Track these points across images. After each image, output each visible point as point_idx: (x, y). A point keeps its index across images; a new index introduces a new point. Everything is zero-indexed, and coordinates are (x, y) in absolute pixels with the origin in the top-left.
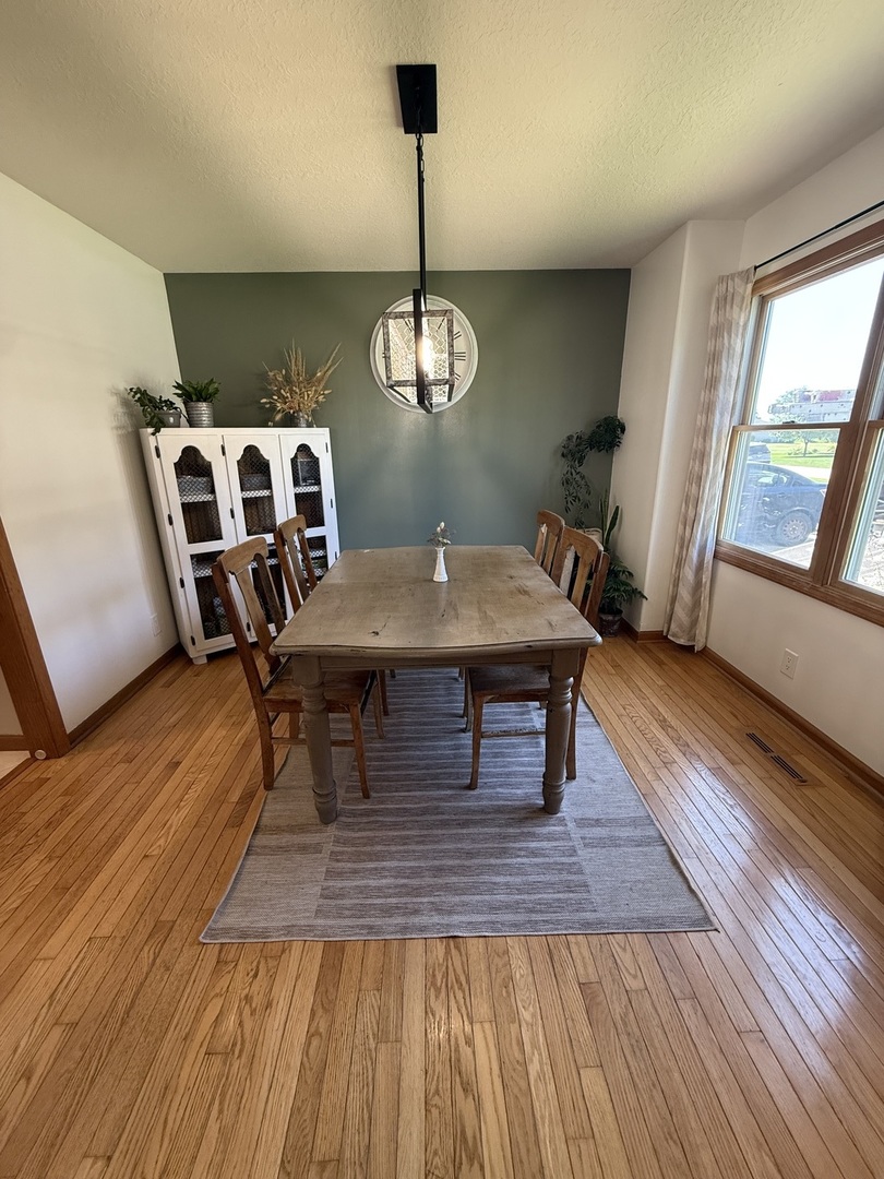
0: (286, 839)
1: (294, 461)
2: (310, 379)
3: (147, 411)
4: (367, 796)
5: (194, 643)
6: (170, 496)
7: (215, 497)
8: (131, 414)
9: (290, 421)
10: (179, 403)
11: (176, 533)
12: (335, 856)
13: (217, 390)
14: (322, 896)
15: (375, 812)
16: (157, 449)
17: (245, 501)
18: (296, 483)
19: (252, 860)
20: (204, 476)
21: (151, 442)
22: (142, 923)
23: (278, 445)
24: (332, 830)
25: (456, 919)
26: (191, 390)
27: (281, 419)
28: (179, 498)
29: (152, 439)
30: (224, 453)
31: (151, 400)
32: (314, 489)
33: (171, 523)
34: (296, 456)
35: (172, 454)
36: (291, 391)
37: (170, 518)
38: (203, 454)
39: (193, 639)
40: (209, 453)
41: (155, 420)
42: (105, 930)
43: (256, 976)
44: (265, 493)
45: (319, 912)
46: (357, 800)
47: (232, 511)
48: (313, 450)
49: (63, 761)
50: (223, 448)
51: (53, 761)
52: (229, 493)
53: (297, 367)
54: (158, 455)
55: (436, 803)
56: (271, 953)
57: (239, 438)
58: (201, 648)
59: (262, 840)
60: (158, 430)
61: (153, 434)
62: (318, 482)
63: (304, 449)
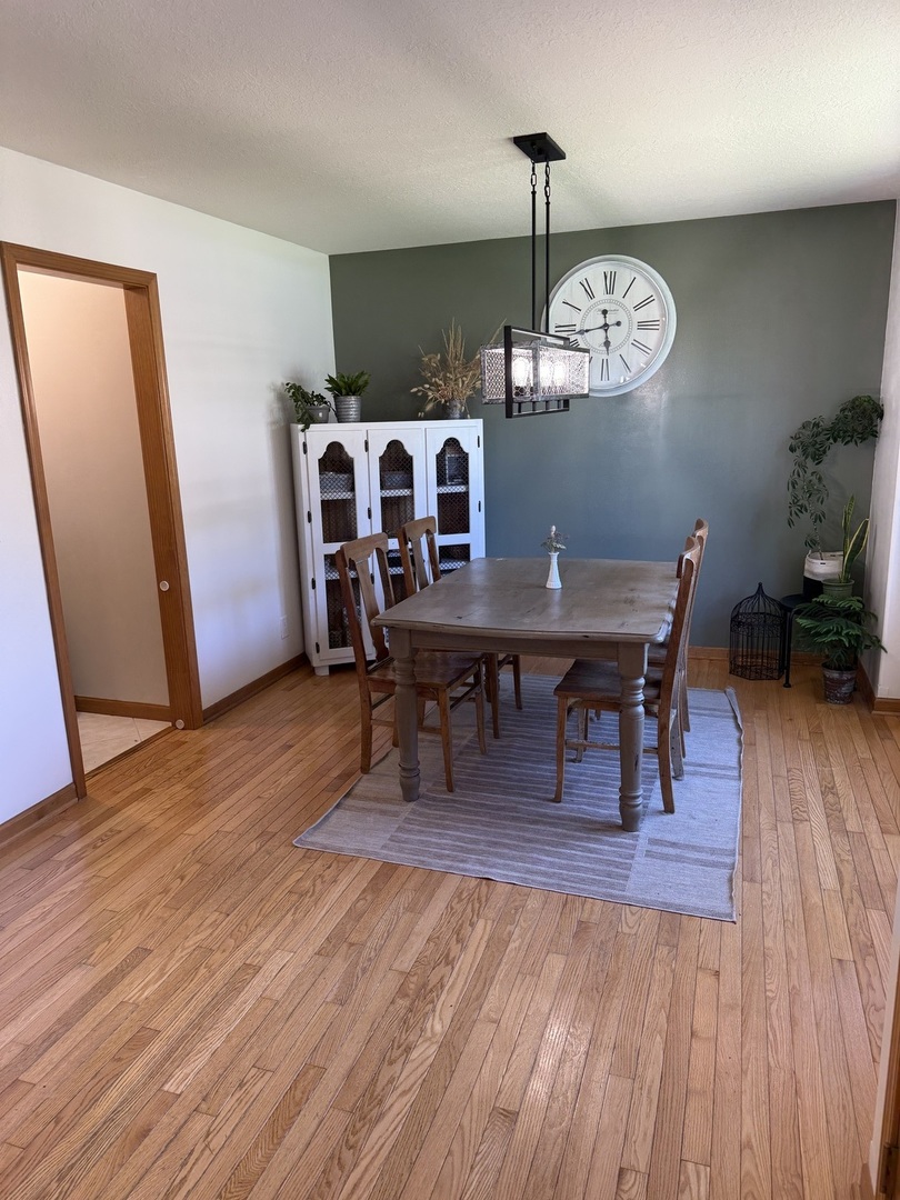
0: (369, 805)
1: (440, 458)
3: (300, 406)
4: (451, 790)
5: (318, 651)
6: (312, 493)
7: (354, 495)
8: (284, 409)
9: (442, 413)
10: (329, 396)
11: (313, 531)
12: (407, 821)
13: (366, 383)
14: (390, 839)
15: (455, 801)
16: (305, 445)
17: (384, 501)
18: (441, 481)
19: (338, 813)
20: (345, 473)
21: (301, 438)
22: (253, 830)
23: (423, 439)
24: (412, 805)
25: (494, 870)
26: (341, 384)
27: (433, 409)
28: (320, 494)
29: (301, 435)
30: (367, 449)
31: (304, 395)
32: (461, 489)
33: (310, 520)
34: (443, 451)
35: (318, 450)
36: (445, 379)
37: (309, 515)
38: (346, 450)
39: (317, 645)
40: (353, 449)
41: (306, 416)
42: (228, 828)
43: (329, 868)
44: (406, 492)
45: (384, 847)
46: (442, 792)
47: (369, 511)
48: (462, 445)
49: (197, 733)
50: (366, 443)
51: (188, 732)
52: (368, 490)
53: (455, 348)
54: (305, 452)
55: (514, 805)
56: (341, 860)
57: (383, 433)
58: (325, 657)
59: (350, 802)
60: (307, 427)
61: (303, 430)
62: (466, 482)
63: (452, 443)
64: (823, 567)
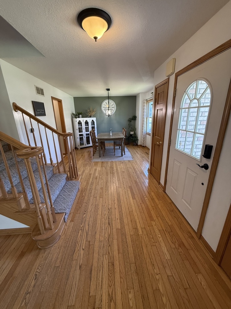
2: (93, 111)
5: (79, 146)
7: (82, 127)
11: (78, 131)
14: (101, 160)
18: (92, 125)
20: (81, 124)
23: (90, 120)
25: (112, 160)
27: (90, 116)
28: (78, 127)
36: (91, 113)
43: (96, 163)
44: (88, 126)
47: (84, 129)
50: (83, 121)
53: (91, 109)
54: (76, 122)
57: (85, 119)
59: (94, 158)
60: (76, 119)
62: (94, 125)
63: (93, 120)
64: (132, 133)
